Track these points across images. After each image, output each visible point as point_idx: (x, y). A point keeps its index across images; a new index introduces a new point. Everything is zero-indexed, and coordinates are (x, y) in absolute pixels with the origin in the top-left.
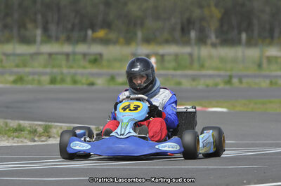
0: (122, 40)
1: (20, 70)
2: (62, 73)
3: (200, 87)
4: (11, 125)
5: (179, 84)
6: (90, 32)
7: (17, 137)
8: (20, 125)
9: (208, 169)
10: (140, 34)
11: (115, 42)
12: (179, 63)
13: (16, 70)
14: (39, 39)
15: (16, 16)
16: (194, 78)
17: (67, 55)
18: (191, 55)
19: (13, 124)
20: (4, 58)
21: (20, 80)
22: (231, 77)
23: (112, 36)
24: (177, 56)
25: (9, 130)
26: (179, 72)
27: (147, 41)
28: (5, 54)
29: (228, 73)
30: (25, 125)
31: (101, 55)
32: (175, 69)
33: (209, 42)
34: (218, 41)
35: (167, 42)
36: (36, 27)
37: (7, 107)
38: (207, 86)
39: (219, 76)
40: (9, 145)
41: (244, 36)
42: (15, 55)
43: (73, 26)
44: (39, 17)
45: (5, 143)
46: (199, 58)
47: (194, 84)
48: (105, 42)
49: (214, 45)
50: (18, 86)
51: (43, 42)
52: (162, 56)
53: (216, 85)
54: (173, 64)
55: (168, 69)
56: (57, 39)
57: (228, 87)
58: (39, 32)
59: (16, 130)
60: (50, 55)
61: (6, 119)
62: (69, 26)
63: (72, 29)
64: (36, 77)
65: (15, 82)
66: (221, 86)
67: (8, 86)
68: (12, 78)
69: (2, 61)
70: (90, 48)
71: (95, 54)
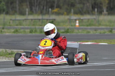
0: (65, 13)
2: (35, 28)
3: (97, 34)
5: (89, 32)
6: (50, 9)
11: (62, 14)
14: (27, 13)
16: (96, 30)
17: (40, 20)
18: (95, 19)
21: (16, 31)
24: (89, 19)
26: (89, 27)
27: (76, 13)
28: (11, 20)
31: (55, 20)
32: (87, 26)
33: (103, 13)
38: (100, 33)
42: (15, 20)
44: (28, 3)
46: (98, 20)
47: (95, 32)
48: (58, 14)
50: (15, 34)
51: (29, 14)
55: (84, 26)
56: (36, 13)
58: (27, 10)
60: (32, 20)
65: (14, 32)
67: (11, 34)
68: (13, 30)
69: (10, 23)
70: (50, 17)
71: (53, 19)
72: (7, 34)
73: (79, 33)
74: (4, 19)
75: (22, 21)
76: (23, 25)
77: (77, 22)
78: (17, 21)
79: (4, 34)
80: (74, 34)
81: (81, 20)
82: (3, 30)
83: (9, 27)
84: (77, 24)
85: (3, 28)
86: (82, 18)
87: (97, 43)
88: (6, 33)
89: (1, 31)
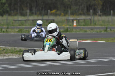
0: (62, 14)
1: (21, 27)
3: (94, 32)
4: (17, 49)
5: (86, 31)
6: (49, 11)
7: (20, 54)
8: (20, 49)
9: (97, 66)
10: (69, 12)
11: (60, 15)
12: (86, 23)
13: (19, 26)
14: (28, 14)
15: (19, 5)
16: (92, 29)
18: (90, 19)
19: (18, 49)
20: (14, 22)
21: (21, 31)
22: (107, 28)
23: (58, 12)
24: (85, 20)
25: (16, 52)
27: (72, 14)
28: (14, 20)
29: (106, 27)
30: (23, 49)
31: (54, 20)
32: (84, 26)
33: (98, 14)
34: (101, 14)
35: (81, 14)
36: (27, 9)
37: (15, 42)
38: (97, 32)
39: (102, 28)
40: (16, 57)
41: (112, 11)
42: (18, 20)
43: (42, 8)
45: (15, 57)
46: (94, 21)
47: (92, 31)
48: (55, 15)
49: (100, 15)
50: (20, 33)
51: (30, 15)
52: (79, 20)
53: (101, 32)
54: (83, 23)
55: (81, 26)
56: (36, 14)
57: (105, 32)
58: (28, 11)
59: (19, 51)
60: (33, 20)
61: (14, 47)
62: (41, 9)
63: (42, 10)
64: (27, 30)
65: (18, 32)
66: (103, 32)
67: (16, 33)
68: (17, 30)
69: (13, 23)
70: (49, 18)
71: (51, 20)
72: (13, 33)
73: (78, 32)
74: (7, 20)
75: (24, 21)
76: (26, 25)
77: (75, 22)
78: (19, 22)
79: (10, 33)
80: (73, 33)
81: (78, 21)
82: (8, 30)
83: (12, 27)
84: (75, 24)
85: (8, 28)
86: (78, 19)
87: (96, 42)
88: (11, 32)
89: (7, 31)
